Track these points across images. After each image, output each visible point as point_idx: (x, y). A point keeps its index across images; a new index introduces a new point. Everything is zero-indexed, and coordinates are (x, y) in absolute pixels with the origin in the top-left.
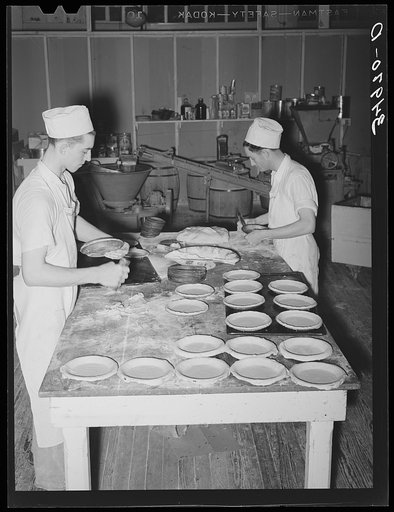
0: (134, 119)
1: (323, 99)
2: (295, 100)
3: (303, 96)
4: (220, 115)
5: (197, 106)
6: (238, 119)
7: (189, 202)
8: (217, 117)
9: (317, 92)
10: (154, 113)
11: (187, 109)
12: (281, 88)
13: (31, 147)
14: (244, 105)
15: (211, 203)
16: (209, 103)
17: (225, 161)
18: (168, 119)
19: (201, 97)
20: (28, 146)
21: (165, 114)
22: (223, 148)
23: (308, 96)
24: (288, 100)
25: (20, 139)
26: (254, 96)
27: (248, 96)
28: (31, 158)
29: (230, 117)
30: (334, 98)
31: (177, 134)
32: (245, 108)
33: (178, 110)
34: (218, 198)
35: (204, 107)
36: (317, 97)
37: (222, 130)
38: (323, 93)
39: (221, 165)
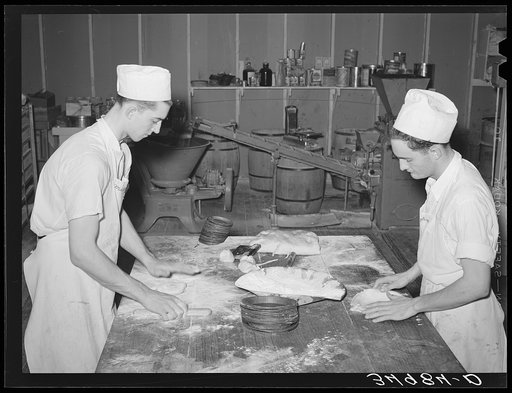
0: (189, 84)
1: (403, 67)
2: (373, 67)
3: (381, 62)
4: (288, 82)
5: (262, 71)
6: (308, 87)
7: (251, 179)
8: (284, 84)
9: (397, 58)
10: (212, 77)
11: (250, 74)
12: (356, 53)
13: (69, 113)
14: (315, 72)
15: (279, 184)
16: (275, 68)
17: (295, 135)
18: (228, 85)
19: (266, 61)
20: (65, 112)
21: (225, 80)
22: (293, 119)
23: (387, 62)
24: (365, 67)
25: (57, 104)
26: (326, 61)
27: (319, 61)
28: (68, 126)
29: (299, 84)
30: (416, 65)
31: (238, 102)
32: (317, 75)
33: (240, 76)
34: (286, 177)
35: (270, 73)
36: (397, 64)
37: (290, 98)
38: (403, 59)
39: (290, 140)
